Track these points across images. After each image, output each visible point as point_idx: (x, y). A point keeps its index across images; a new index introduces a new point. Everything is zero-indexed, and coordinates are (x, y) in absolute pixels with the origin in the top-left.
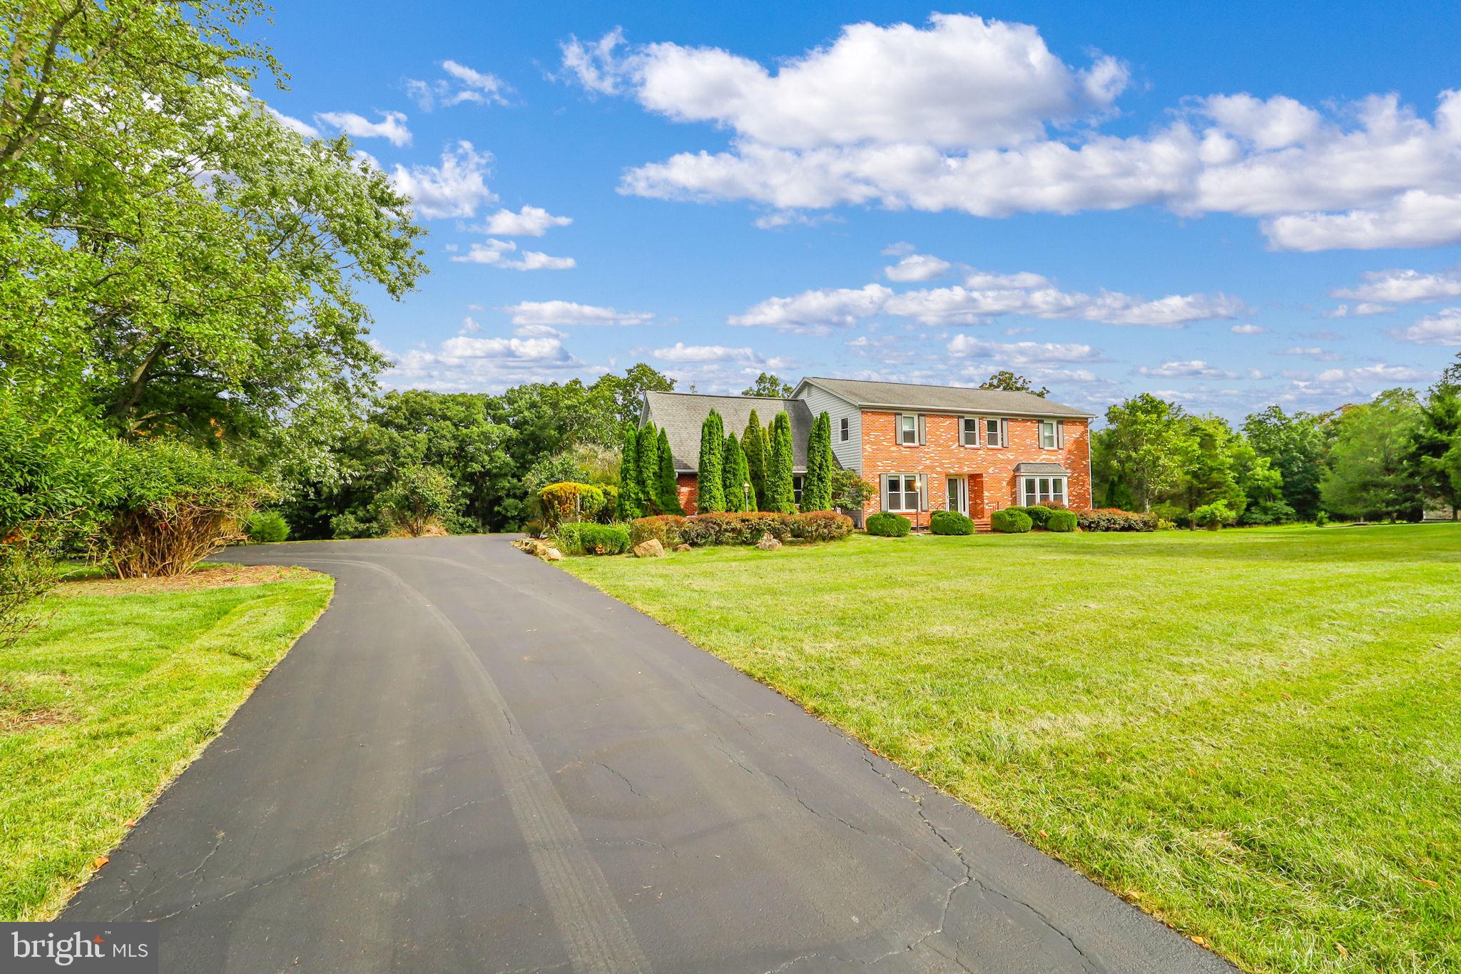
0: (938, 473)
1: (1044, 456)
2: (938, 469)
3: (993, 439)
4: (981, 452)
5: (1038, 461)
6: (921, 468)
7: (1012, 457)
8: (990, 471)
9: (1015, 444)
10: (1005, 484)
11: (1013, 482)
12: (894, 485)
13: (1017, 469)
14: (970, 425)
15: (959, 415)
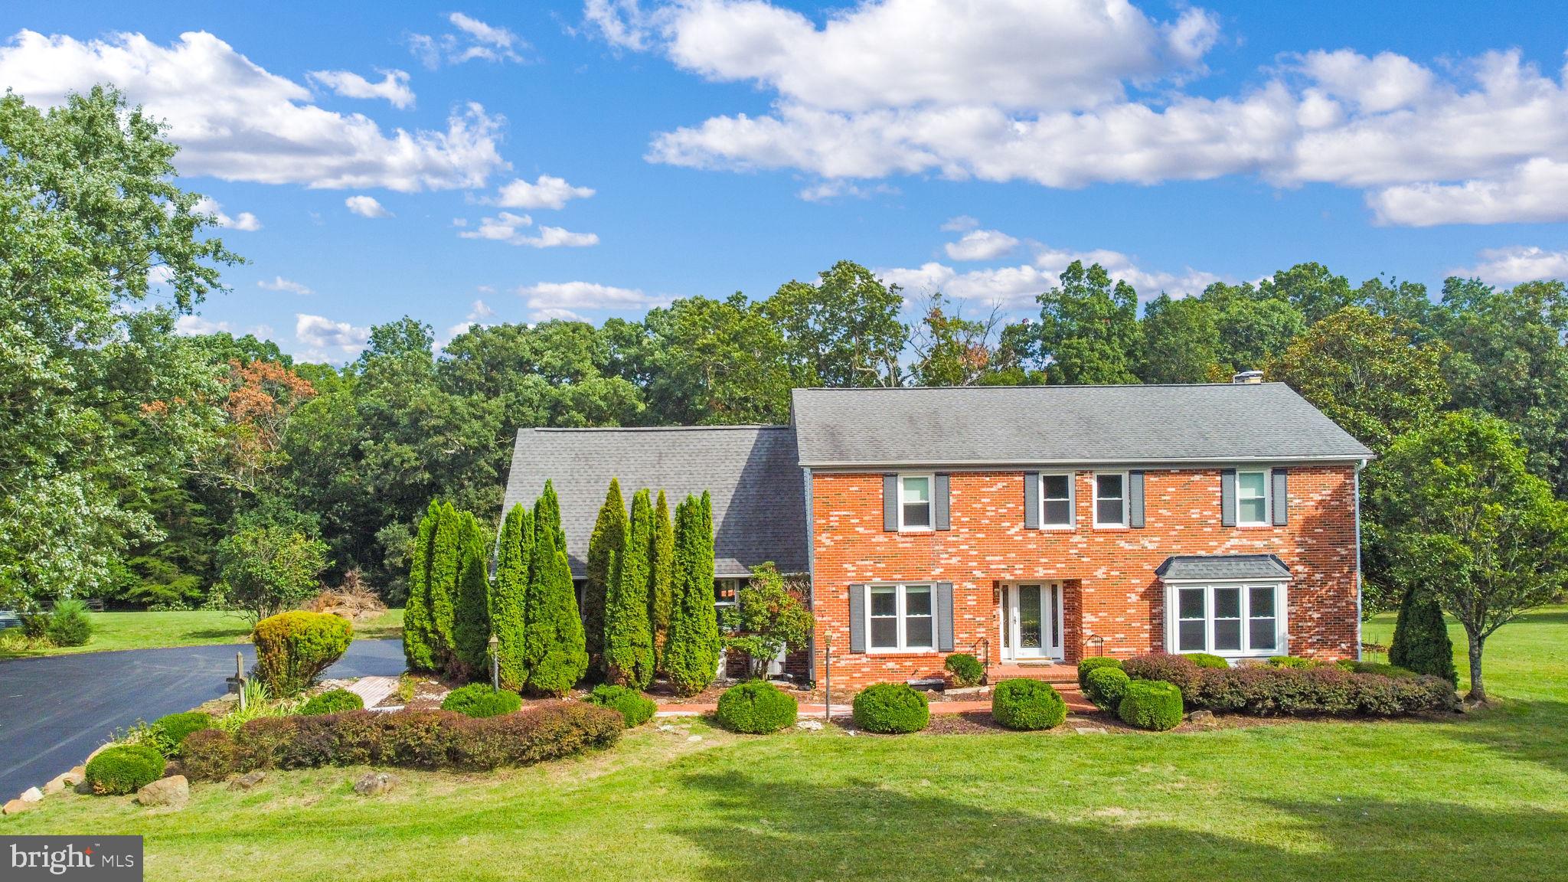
0: (975, 580)
1: (1234, 542)
2: (978, 574)
3: (1109, 512)
4: (1076, 539)
5: (1218, 552)
6: (938, 571)
7: (1151, 547)
8: (1100, 573)
9: (1160, 518)
10: (1134, 598)
11: (1155, 594)
12: (884, 602)
13: (1162, 570)
14: (1057, 486)
15: (1029, 471)
